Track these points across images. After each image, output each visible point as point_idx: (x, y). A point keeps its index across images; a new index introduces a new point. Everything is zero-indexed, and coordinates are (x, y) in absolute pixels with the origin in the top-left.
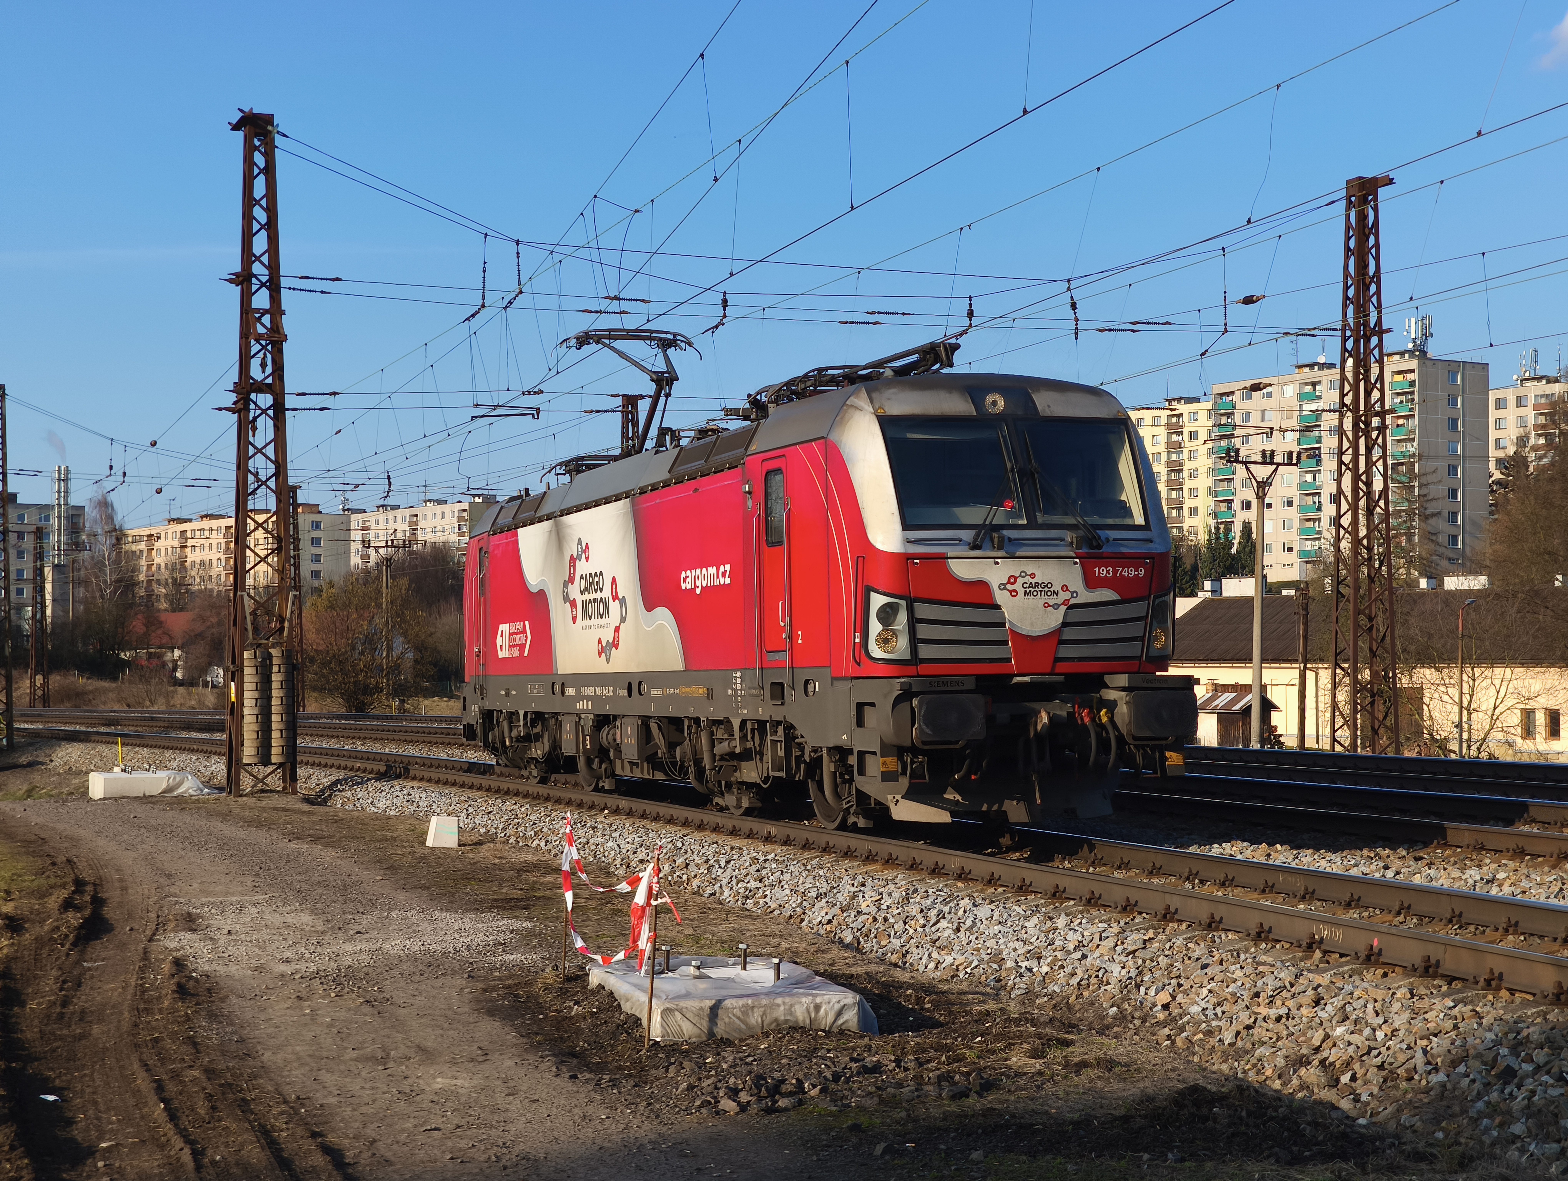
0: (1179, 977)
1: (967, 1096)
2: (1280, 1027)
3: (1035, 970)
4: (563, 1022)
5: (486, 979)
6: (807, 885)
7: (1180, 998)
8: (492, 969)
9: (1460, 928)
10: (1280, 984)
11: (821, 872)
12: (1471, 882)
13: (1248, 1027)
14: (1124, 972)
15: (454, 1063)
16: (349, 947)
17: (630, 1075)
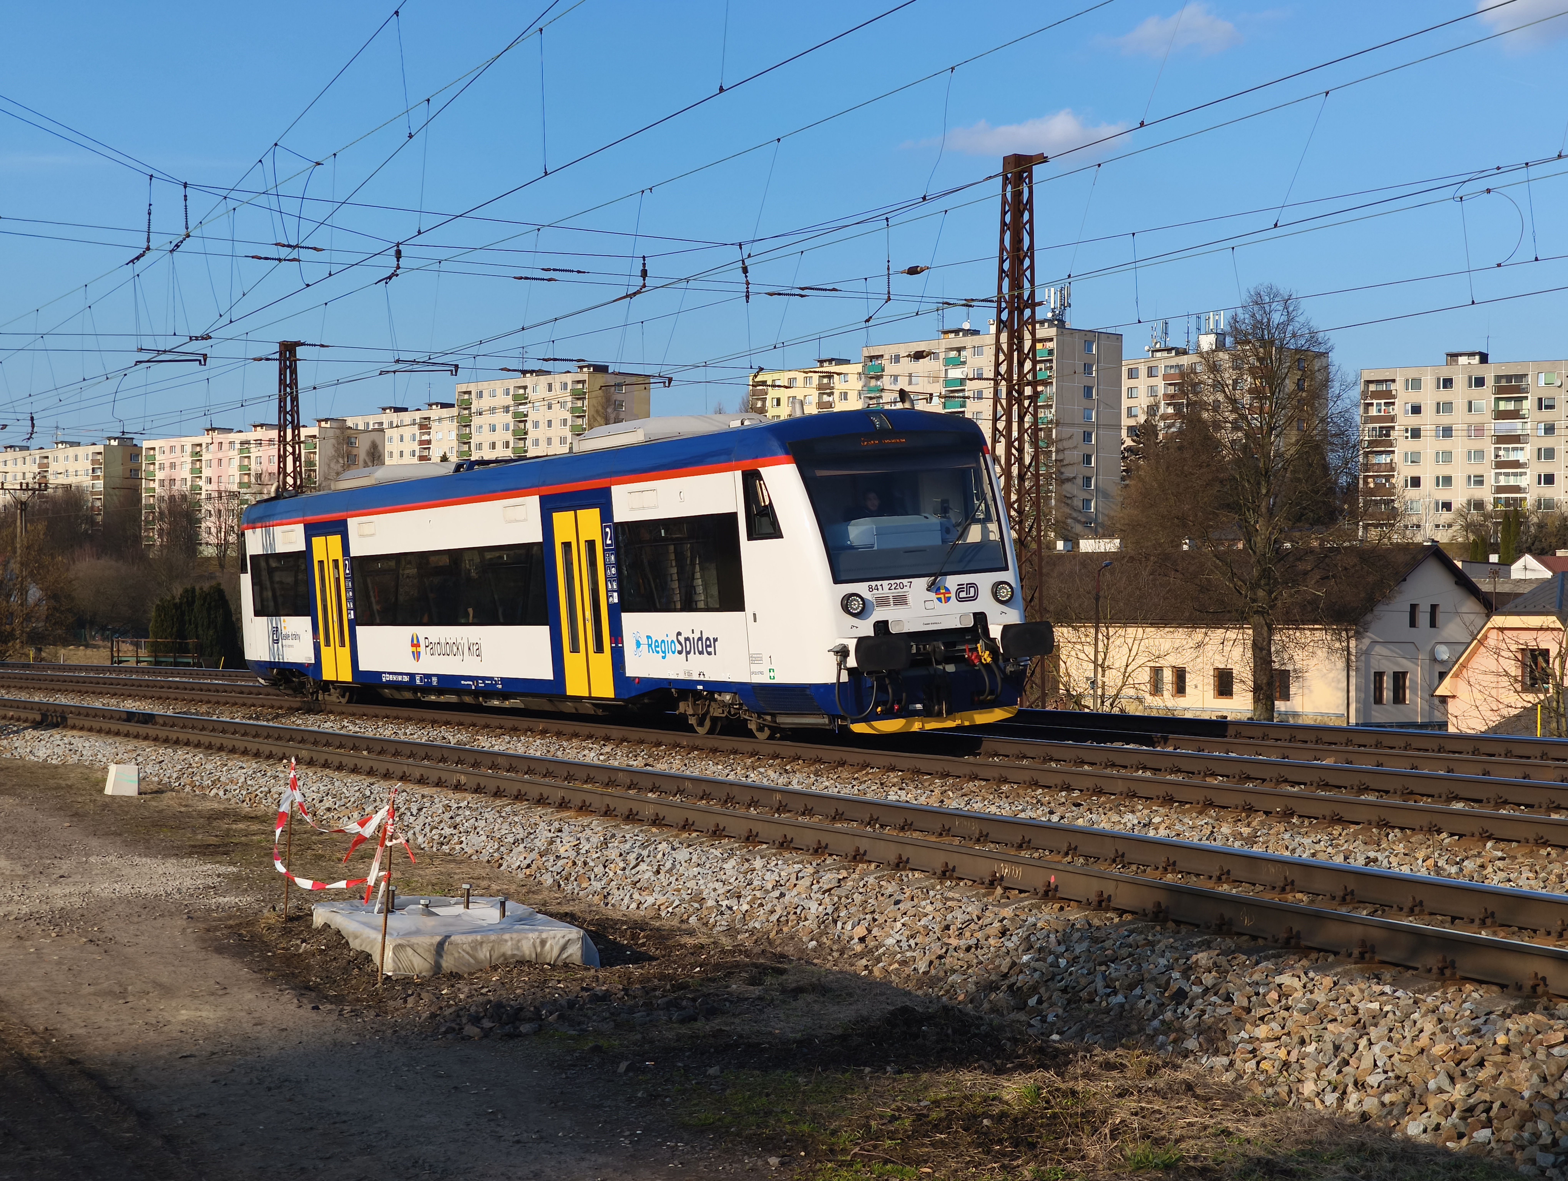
0: (874, 912)
1: (696, 1020)
2: (970, 956)
3: (735, 908)
4: (292, 959)
5: (205, 920)
6: (503, 832)
7: (875, 931)
8: (209, 910)
9: (1123, 867)
10: (968, 917)
11: (516, 819)
12: (1129, 825)
13: (940, 957)
14: (821, 908)
15: (194, 996)
16: (57, 890)
17: (370, 1006)
